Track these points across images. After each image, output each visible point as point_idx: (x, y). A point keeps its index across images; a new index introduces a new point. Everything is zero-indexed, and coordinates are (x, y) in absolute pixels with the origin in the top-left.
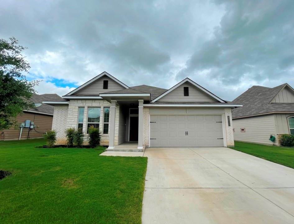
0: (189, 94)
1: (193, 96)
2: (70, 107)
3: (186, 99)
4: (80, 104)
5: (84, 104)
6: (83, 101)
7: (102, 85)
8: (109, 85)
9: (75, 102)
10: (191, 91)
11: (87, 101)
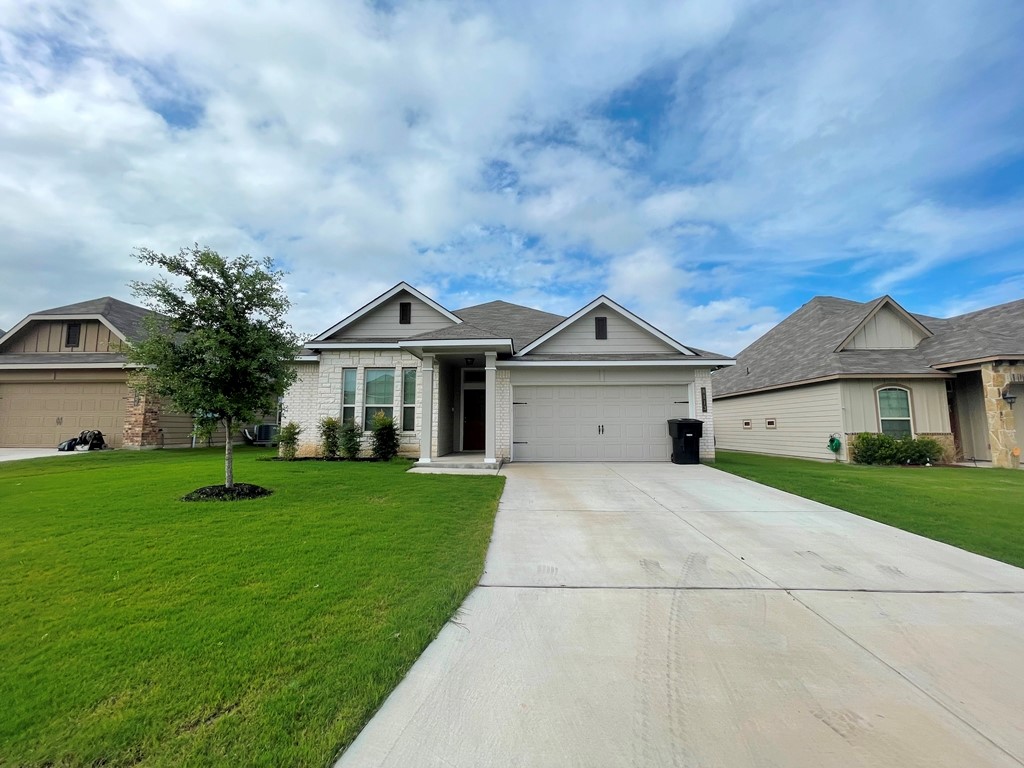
0: (609, 335)
1: (618, 341)
2: (322, 368)
3: (601, 347)
4: (347, 361)
5: (356, 359)
6: (353, 354)
7: (397, 313)
8: (413, 313)
9: (334, 357)
10: (612, 327)
11: (363, 355)
